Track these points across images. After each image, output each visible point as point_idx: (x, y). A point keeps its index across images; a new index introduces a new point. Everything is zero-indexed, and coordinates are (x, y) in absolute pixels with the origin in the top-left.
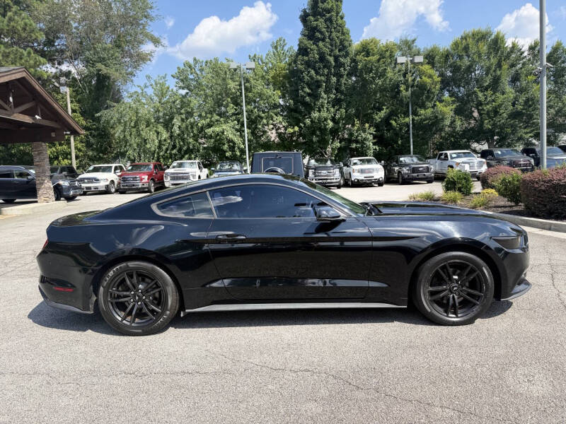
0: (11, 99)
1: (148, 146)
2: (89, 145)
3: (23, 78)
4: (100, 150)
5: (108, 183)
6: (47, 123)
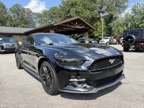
0: (76, 23)
1: (120, 32)
2: (107, 33)
3: (79, 19)
4: (109, 34)
5: (107, 42)
6: (86, 28)
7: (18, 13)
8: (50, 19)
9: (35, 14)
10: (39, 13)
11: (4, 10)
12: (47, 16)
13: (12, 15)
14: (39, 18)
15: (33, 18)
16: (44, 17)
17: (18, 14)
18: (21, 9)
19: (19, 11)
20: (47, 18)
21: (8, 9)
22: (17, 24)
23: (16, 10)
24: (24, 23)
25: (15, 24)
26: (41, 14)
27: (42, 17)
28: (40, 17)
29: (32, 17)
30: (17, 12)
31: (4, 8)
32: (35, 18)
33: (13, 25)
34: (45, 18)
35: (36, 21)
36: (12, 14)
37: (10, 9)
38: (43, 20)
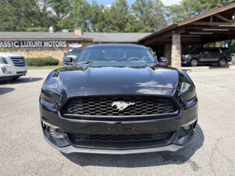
7: (142, 9)
8: (194, 13)
9: (168, 7)
10: (176, 6)
11: (124, 8)
12: (189, 8)
13: (134, 14)
14: (175, 14)
15: (165, 16)
16: (182, 11)
17: (142, 12)
18: (147, 3)
19: (144, 7)
20: (188, 12)
21: (130, 7)
22: (140, 27)
23: (139, 7)
24: (148, 25)
25: (137, 27)
26: (179, 6)
27: (180, 11)
28: (176, 11)
29: (163, 14)
30: (140, 9)
31: (125, 5)
32: (168, 15)
33: (133, 30)
34: (185, 13)
35: (169, 20)
36: (134, 12)
37: (133, 6)
38: (180, 17)
